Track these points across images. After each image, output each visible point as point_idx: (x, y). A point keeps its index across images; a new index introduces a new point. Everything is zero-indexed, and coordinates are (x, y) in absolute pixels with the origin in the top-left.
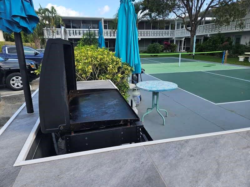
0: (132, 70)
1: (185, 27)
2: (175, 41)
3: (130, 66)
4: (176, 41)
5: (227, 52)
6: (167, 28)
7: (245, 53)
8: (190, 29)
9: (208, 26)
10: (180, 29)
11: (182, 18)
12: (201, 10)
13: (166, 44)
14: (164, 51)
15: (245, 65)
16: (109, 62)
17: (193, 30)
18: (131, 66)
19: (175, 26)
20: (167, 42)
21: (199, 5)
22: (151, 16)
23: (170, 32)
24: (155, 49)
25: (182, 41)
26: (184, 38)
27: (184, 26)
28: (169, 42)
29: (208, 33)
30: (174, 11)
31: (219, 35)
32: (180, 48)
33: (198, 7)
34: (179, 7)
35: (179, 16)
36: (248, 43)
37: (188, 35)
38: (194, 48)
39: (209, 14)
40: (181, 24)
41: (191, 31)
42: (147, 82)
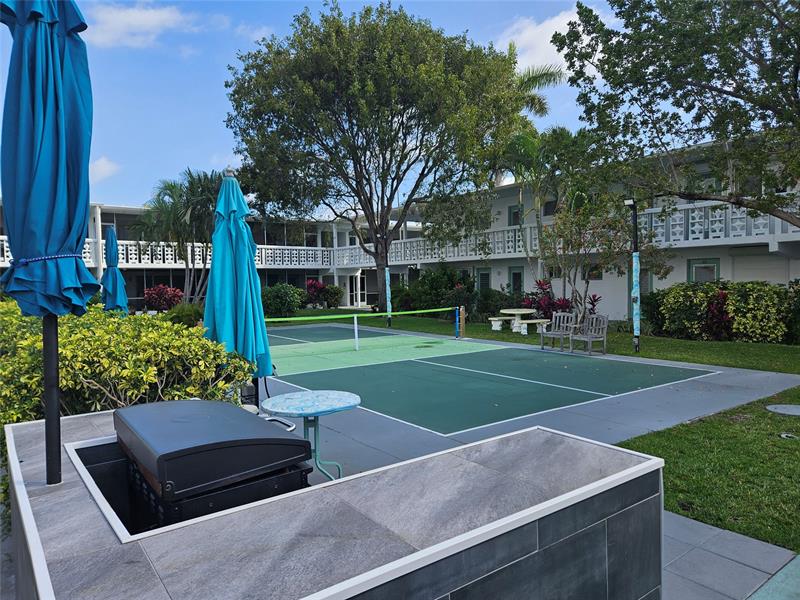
0: (251, 370)
1: (361, 243)
2: (336, 278)
3: (246, 360)
4: (339, 277)
5: (462, 308)
6: (312, 242)
7: (502, 311)
8: (373, 250)
9: (415, 244)
10: (348, 246)
11: (349, 219)
12: (395, 205)
13: (310, 286)
14: (309, 306)
15: (503, 340)
16: (197, 355)
17: (379, 251)
18: (249, 362)
19: (332, 238)
20: (313, 279)
21: (388, 193)
22: (263, 212)
23: (319, 253)
24: (281, 302)
25: (356, 277)
26: (360, 271)
27: (358, 240)
28: (321, 281)
29: (419, 261)
30: (327, 201)
31: (443, 265)
32: (352, 296)
33: (386, 199)
34: (339, 194)
35: (341, 216)
36: (505, 286)
37: (371, 263)
38: (389, 300)
39: (413, 213)
40: (347, 234)
41: (376, 255)
42: (286, 395)
